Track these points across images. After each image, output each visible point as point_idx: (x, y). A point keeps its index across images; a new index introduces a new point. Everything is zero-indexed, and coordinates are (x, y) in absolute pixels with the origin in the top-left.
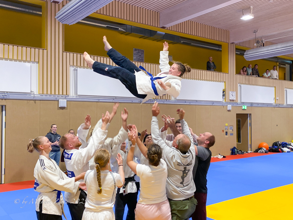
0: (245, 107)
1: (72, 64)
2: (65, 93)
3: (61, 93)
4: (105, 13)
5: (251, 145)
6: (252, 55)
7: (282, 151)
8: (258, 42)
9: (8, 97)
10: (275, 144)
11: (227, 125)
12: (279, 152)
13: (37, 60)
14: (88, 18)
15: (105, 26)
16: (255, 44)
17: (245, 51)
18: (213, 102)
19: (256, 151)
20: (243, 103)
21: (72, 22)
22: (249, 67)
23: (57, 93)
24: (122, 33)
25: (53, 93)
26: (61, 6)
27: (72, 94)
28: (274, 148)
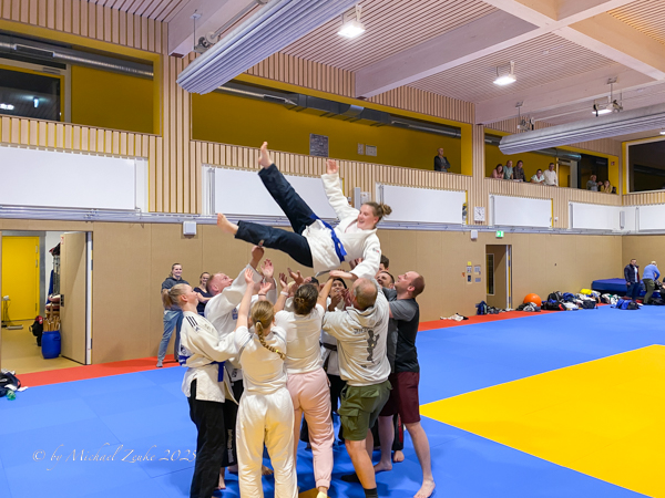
0: (500, 234)
1: (205, 160)
2: (193, 211)
3: (186, 210)
4: (261, 74)
5: (511, 299)
6: (513, 144)
7: (565, 309)
8: (523, 123)
9: (96, 218)
10: (553, 296)
11: (470, 263)
12: (559, 309)
13: (145, 154)
14: (233, 83)
15: (262, 96)
16: (518, 127)
17: (501, 137)
18: (446, 225)
19: (521, 308)
20: (498, 227)
21: (205, 89)
22: (508, 166)
23: (180, 210)
24: (291, 108)
25: (173, 210)
26: (186, 62)
27: (205, 212)
28: (550, 304)
